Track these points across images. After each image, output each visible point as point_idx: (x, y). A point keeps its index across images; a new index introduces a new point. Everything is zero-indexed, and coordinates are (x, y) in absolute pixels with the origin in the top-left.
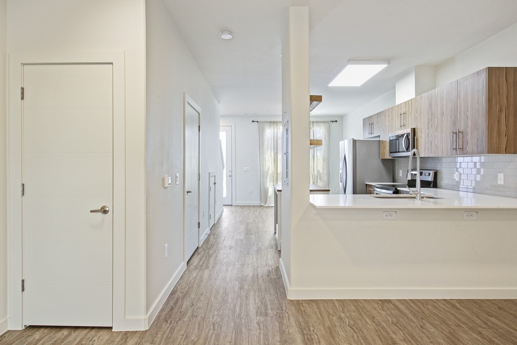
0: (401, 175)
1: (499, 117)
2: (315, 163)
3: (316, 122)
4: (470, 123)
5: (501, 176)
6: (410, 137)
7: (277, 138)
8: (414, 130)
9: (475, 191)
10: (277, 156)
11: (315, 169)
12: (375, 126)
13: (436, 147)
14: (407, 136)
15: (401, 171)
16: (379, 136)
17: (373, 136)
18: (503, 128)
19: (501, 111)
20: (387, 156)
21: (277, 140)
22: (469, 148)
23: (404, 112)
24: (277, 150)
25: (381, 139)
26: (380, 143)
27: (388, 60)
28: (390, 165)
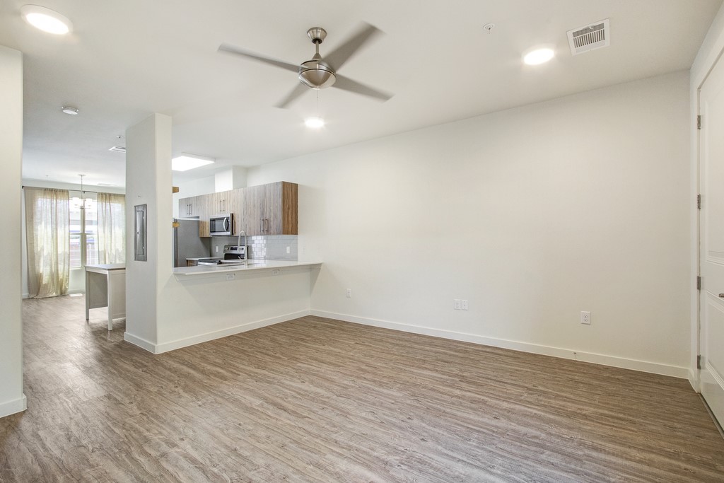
0: (217, 251)
1: (288, 212)
2: (113, 241)
3: (114, 195)
4: (272, 215)
5: (288, 248)
6: (230, 220)
7: (56, 210)
8: (232, 215)
9: (265, 258)
10: (57, 233)
11: (113, 248)
12: (193, 208)
13: (250, 229)
14: (227, 220)
15: (217, 247)
16: (198, 217)
17: (191, 216)
18: (290, 219)
19: (289, 209)
20: (208, 234)
21: (56, 212)
22: (272, 231)
23: (223, 199)
24: (57, 224)
25: (200, 219)
26: (199, 224)
27: (214, 159)
28: (207, 242)
